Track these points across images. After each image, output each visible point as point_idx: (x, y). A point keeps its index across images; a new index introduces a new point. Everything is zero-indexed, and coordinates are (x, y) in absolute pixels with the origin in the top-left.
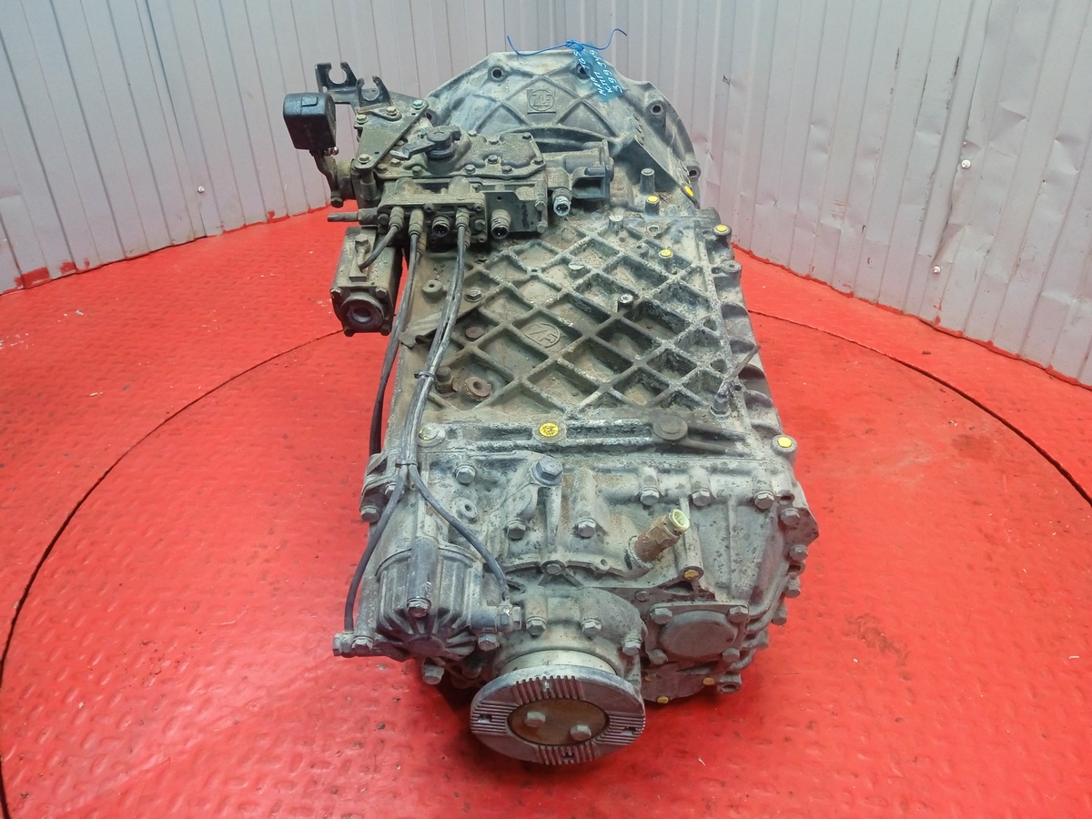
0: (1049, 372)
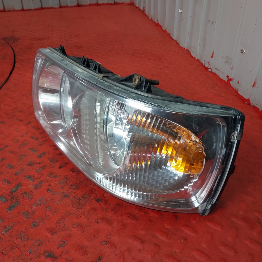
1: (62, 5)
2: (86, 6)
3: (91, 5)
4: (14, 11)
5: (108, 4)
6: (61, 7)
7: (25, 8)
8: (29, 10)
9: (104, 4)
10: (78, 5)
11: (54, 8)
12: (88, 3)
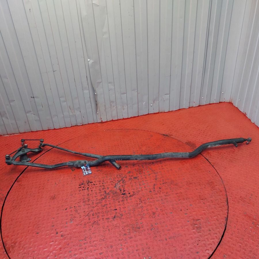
0: (124, 119)
1: (190, 107)
2: (203, 105)
3: (206, 105)
4: (164, 112)
5: (215, 103)
6: (189, 108)
7: (170, 111)
8: (172, 111)
9: (213, 104)
10: (199, 106)
11: (186, 109)
12: (205, 104)
